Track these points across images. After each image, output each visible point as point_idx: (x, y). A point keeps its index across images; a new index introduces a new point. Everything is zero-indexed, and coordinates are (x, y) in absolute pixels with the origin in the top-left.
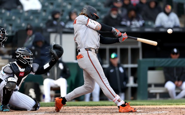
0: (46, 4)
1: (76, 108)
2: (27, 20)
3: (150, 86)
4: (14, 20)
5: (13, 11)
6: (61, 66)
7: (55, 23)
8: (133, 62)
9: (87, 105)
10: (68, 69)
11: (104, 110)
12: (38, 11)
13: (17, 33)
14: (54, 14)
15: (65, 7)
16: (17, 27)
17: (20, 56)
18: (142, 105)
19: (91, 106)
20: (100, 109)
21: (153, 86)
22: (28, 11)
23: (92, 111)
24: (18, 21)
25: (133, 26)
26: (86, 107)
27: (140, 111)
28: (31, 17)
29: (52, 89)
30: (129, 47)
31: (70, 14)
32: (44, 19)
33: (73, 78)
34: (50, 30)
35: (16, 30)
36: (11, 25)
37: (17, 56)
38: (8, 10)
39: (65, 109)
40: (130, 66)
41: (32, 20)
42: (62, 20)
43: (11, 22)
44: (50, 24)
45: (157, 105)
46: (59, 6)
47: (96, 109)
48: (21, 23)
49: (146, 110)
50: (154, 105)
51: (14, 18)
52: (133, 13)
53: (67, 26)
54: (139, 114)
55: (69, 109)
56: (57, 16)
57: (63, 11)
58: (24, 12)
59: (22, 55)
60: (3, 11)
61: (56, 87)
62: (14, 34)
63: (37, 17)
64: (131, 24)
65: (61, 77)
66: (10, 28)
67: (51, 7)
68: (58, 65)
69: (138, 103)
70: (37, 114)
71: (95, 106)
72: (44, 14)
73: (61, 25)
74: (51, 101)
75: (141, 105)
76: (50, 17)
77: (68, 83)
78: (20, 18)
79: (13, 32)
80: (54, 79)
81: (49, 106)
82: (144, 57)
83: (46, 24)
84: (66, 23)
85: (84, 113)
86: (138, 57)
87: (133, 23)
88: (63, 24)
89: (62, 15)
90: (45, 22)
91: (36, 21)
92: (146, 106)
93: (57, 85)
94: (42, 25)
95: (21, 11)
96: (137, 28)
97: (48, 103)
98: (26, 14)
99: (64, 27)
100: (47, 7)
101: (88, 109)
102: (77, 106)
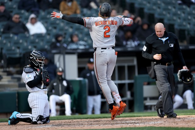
0: (50, 28)
1: (80, 121)
2: (33, 42)
3: (146, 99)
4: (22, 44)
5: (20, 35)
6: (65, 83)
7: (58, 44)
8: (129, 78)
9: (90, 117)
10: (71, 86)
11: (106, 122)
12: (43, 35)
13: (24, 55)
14: (57, 36)
15: (67, 30)
16: (24, 49)
17: (33, 58)
18: (140, 116)
19: (93, 118)
20: (101, 121)
21: (148, 100)
22: (34, 35)
23: (95, 123)
24: (25, 44)
25: (129, 46)
26: (89, 119)
27: (138, 121)
28: (37, 40)
29: (57, 104)
30: (126, 65)
31: (71, 36)
32: (48, 42)
33: (76, 93)
34: (54, 51)
35: (23, 52)
36: (19, 48)
37: (31, 58)
38: (16, 34)
39: (70, 122)
40: (127, 81)
41: (38, 43)
42: (65, 42)
43: (18, 45)
44: (53, 46)
45: (152, 116)
46: (61, 29)
47: (98, 121)
48: (27, 46)
49: (143, 121)
50: (150, 116)
51: (21, 41)
52: (129, 34)
53: (69, 48)
54: (137, 124)
55: (73, 121)
56: (60, 39)
57: (65, 34)
58: (30, 36)
59: (35, 57)
60: (11, 35)
61: (61, 102)
62: (22, 55)
63: (42, 40)
64: (127, 44)
65: (65, 93)
66: (18, 51)
67: (54, 31)
68: (62, 82)
69: (136, 115)
70: (45, 127)
71: (97, 118)
72: (48, 37)
73: (64, 47)
74: (57, 115)
75: (138, 117)
76: (54, 40)
77: (71, 98)
78: (26, 41)
79: (20, 54)
80: (59, 95)
81: (55, 120)
82: (139, 73)
83: (51, 46)
84: (68, 45)
85: (87, 125)
86: (135, 73)
87: (129, 43)
88: (65, 45)
89: (64, 38)
90: (49, 44)
91: (41, 44)
92: (143, 118)
93: (61, 100)
94: (46, 47)
95: (27, 35)
96: (132, 47)
97: (54, 117)
98: (32, 38)
99: (66, 48)
100: (51, 30)
101: (91, 121)
102: (80, 119)
